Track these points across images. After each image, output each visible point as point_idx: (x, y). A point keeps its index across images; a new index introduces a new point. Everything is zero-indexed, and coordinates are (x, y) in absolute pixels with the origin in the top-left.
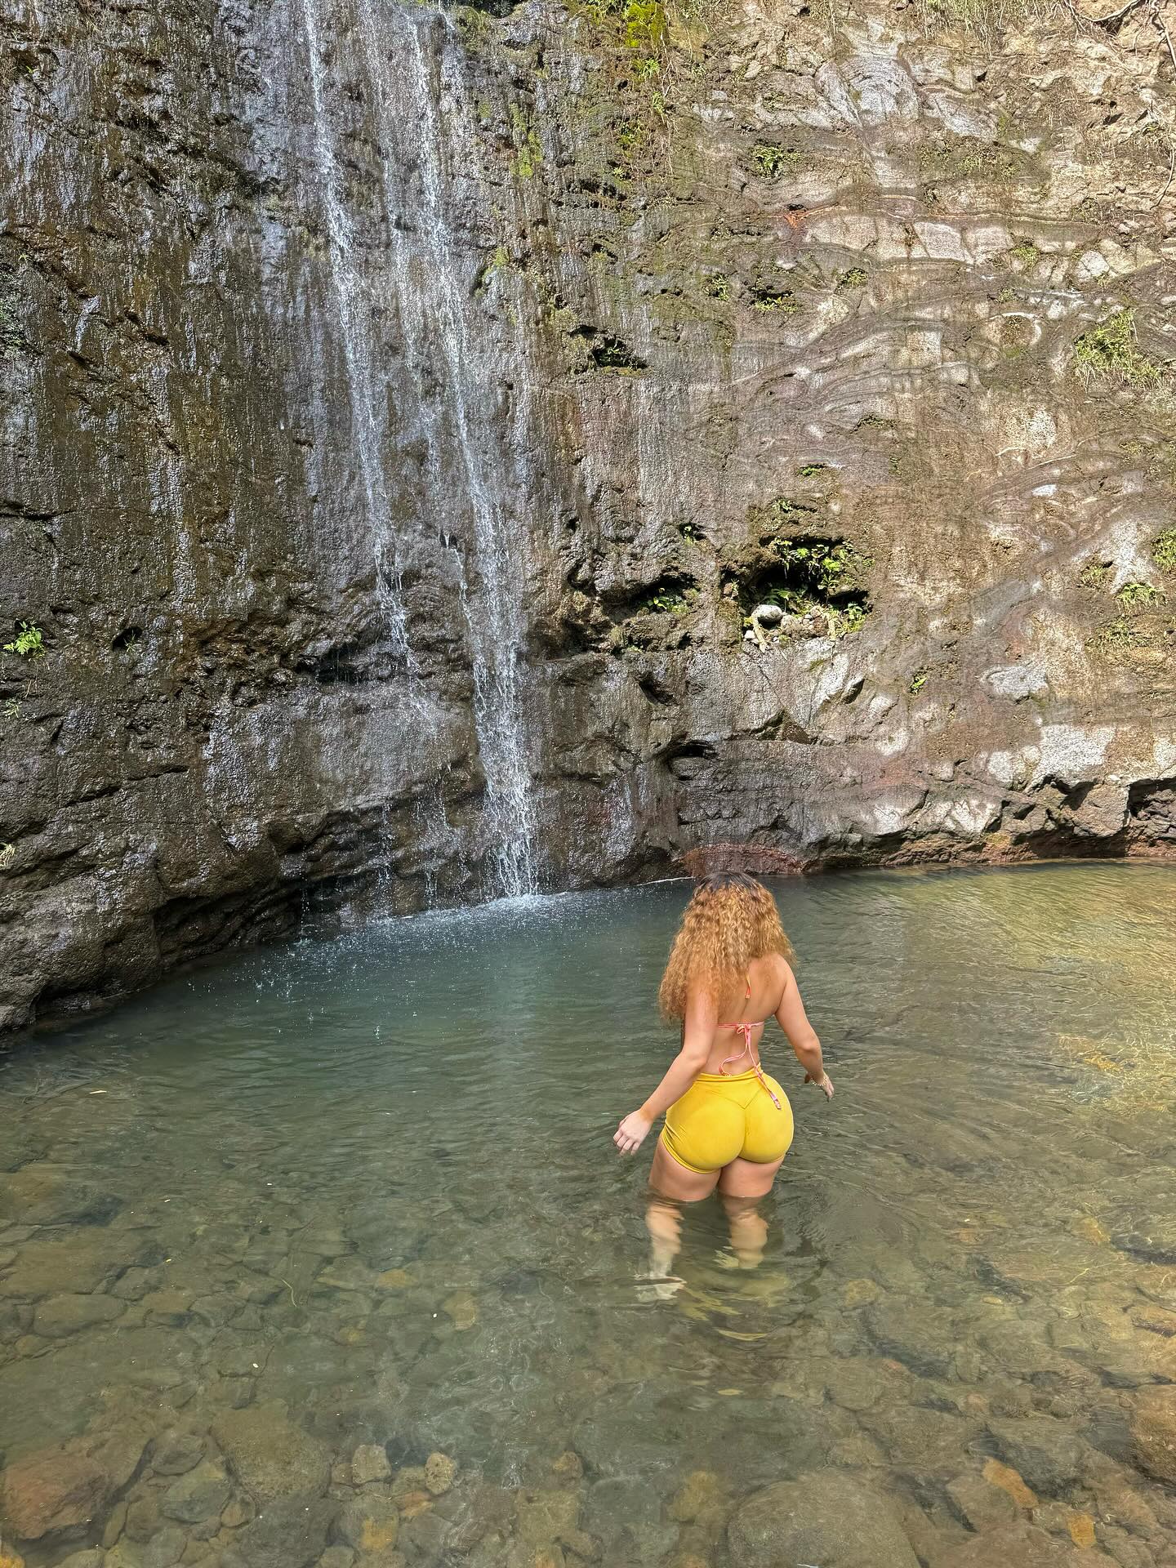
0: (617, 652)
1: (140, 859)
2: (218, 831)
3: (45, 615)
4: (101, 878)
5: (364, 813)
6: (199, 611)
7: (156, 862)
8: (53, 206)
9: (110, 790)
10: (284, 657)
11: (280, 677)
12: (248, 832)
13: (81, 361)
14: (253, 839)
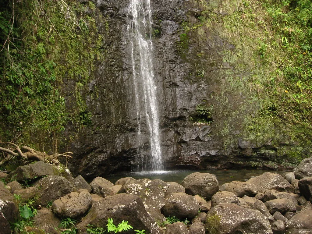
0: (172, 127)
1: (109, 152)
2: (117, 150)
3: (100, 125)
4: (105, 154)
5: (134, 149)
6: (115, 124)
7: (110, 152)
8: (102, 79)
9: (106, 144)
10: (125, 129)
11: (124, 131)
12: (120, 150)
13: (104, 96)
14: (121, 151)
